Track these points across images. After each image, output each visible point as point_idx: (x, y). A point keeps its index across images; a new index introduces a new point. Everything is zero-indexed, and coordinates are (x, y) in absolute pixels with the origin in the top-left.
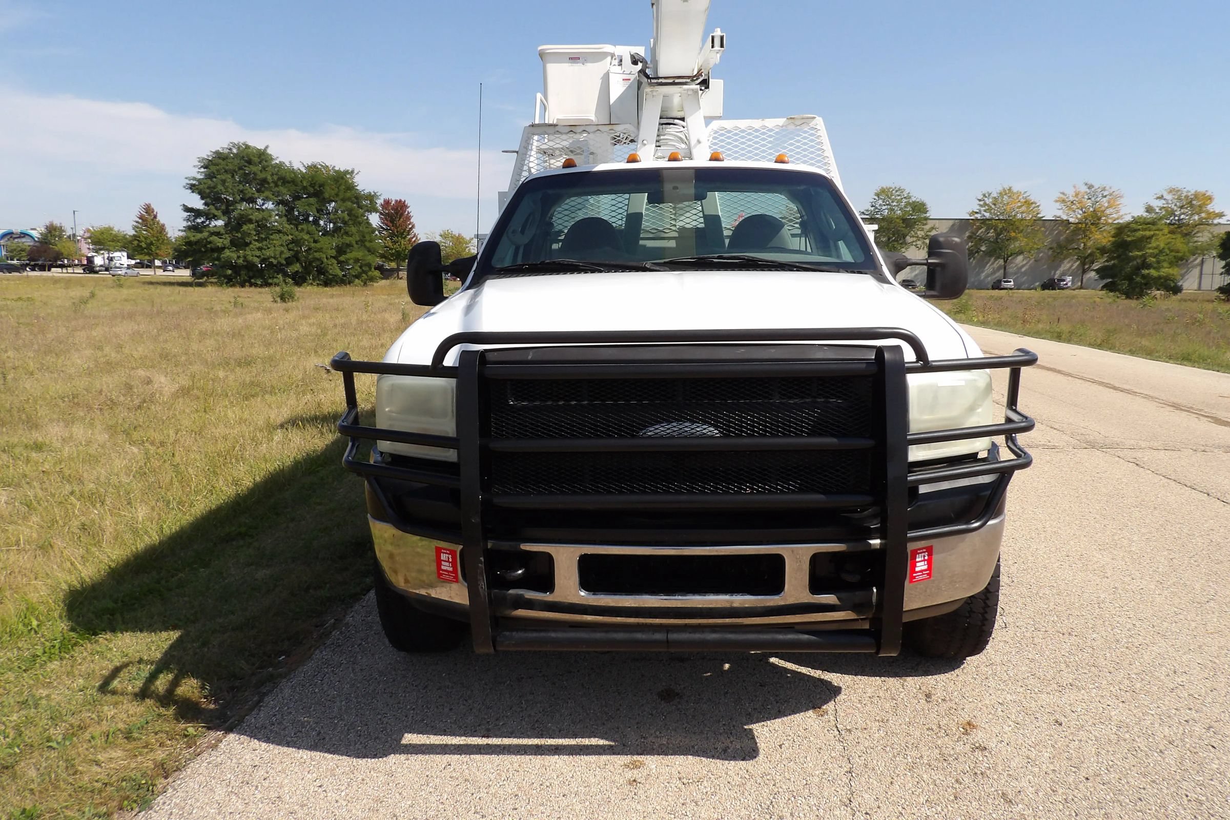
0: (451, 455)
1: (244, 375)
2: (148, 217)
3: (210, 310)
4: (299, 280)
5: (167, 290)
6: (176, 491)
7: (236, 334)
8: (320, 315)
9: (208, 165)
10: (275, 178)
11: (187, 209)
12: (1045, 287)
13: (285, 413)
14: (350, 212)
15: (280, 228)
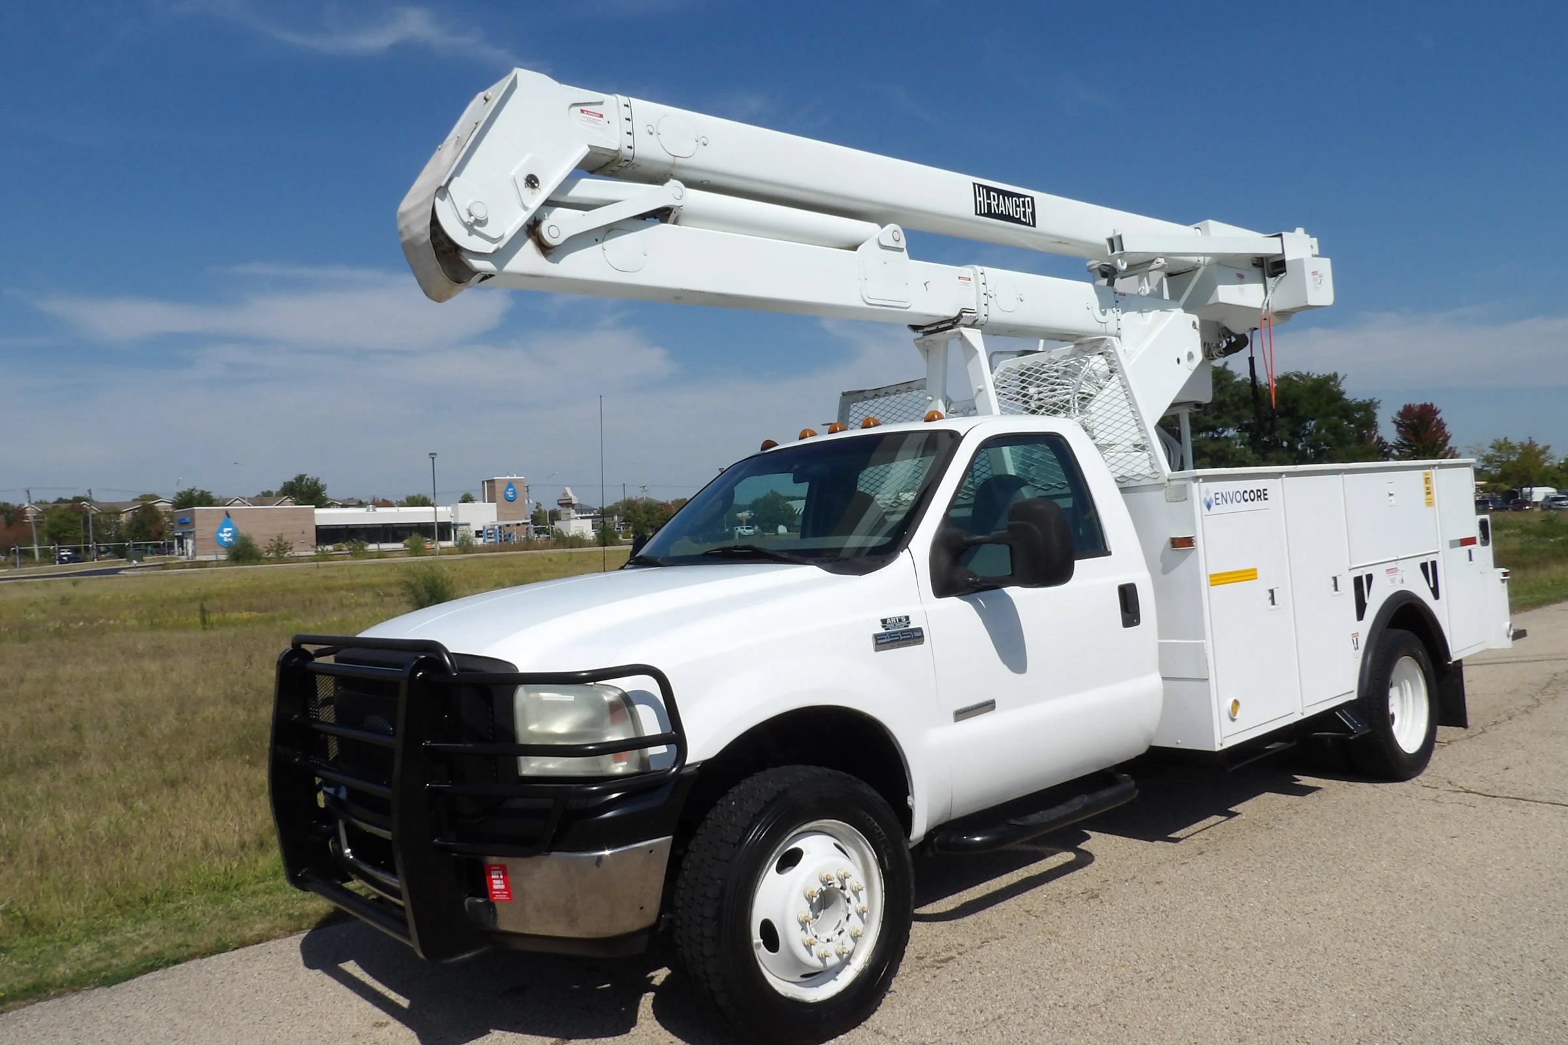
10: (1236, 399)
14: (1334, 429)
15: (1243, 459)
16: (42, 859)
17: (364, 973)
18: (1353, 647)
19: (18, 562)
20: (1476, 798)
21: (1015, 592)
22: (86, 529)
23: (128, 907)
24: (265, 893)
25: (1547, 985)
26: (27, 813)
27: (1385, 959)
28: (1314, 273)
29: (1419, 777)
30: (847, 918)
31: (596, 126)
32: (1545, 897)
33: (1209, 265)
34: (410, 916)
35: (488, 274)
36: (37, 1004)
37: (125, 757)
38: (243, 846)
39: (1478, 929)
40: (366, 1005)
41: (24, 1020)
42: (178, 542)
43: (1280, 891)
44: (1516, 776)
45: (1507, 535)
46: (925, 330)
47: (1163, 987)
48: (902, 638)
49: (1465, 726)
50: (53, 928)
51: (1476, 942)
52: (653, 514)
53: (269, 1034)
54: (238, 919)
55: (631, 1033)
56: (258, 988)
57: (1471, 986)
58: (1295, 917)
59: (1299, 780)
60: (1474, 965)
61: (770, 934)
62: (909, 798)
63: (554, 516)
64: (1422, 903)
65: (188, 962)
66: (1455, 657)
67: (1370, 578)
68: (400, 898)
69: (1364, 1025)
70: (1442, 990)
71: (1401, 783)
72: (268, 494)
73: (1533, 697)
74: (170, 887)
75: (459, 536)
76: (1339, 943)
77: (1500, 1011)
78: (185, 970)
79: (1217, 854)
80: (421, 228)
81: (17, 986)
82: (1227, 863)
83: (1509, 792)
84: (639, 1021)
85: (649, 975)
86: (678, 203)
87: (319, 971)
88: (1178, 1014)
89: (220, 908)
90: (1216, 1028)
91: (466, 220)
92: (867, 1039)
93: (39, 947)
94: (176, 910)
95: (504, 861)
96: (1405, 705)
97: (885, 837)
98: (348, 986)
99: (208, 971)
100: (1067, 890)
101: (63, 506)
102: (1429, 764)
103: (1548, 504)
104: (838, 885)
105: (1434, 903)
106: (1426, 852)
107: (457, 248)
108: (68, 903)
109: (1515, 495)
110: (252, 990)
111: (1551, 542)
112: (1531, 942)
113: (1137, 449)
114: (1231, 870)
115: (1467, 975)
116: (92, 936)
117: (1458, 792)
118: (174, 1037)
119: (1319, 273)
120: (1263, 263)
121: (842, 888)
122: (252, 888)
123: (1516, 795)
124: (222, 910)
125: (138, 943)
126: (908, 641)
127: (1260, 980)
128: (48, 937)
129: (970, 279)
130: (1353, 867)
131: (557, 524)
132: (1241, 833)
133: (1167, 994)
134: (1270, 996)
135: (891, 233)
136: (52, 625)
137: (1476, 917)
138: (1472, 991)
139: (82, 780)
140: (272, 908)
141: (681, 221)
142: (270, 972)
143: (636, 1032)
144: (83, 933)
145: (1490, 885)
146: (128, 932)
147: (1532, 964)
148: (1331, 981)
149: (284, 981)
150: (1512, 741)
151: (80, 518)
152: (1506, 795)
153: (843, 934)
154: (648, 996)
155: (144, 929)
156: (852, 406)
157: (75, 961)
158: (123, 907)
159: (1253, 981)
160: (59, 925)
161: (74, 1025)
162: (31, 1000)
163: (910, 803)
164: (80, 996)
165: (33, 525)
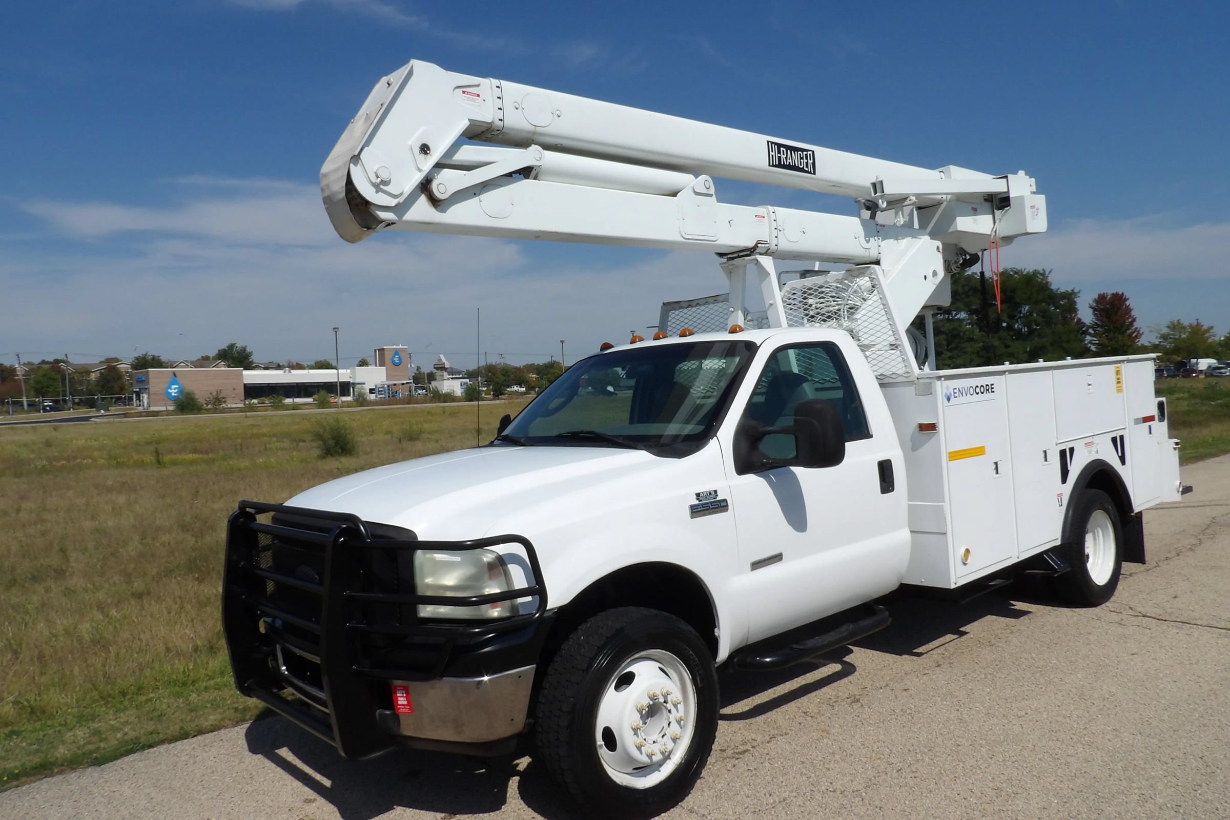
10: (966, 289)
14: (1044, 314)
15: (971, 336)
16: (41, 657)
17: (295, 758)
18: (1058, 504)
19: (11, 410)
20: (1151, 622)
21: (798, 471)
22: (64, 385)
23: (110, 699)
24: (216, 689)
25: (1204, 778)
26: (27, 618)
27: (1080, 755)
28: (1032, 207)
29: (1108, 604)
30: (669, 725)
31: (475, 103)
32: (1204, 705)
33: (950, 201)
34: (333, 720)
35: (391, 222)
36: (45, 780)
37: (102, 575)
38: (196, 649)
39: (1152, 731)
40: (297, 784)
41: (35, 793)
42: (136, 396)
43: (1000, 699)
44: (1183, 603)
45: (1178, 399)
46: (729, 256)
47: (909, 776)
48: (711, 507)
49: (1143, 562)
50: (52, 715)
51: (1150, 742)
52: (509, 376)
53: (224, 807)
54: (195, 710)
55: (502, 810)
56: (214, 769)
57: (1146, 778)
58: (1011, 720)
59: (1014, 605)
60: (1148, 760)
61: (610, 738)
62: (716, 630)
63: (431, 377)
64: (1109, 709)
65: (159, 747)
66: (1137, 508)
67: (1072, 450)
68: (326, 707)
69: (1063, 809)
70: (1124, 781)
71: (1093, 609)
72: (206, 358)
73: (1196, 536)
74: (141, 683)
75: (356, 393)
76: (1044, 741)
77: (1168, 799)
78: (157, 753)
79: (950, 667)
80: (339, 187)
81: (28, 765)
82: (959, 674)
83: (1177, 617)
84: (508, 800)
85: (515, 763)
86: (538, 164)
87: (260, 756)
88: (922, 799)
89: (181, 700)
90: (950, 810)
91: (374, 181)
92: (684, 817)
93: (42, 731)
94: (146, 702)
95: (405, 683)
96: (1098, 547)
97: (698, 662)
98: (283, 768)
99: (174, 755)
100: (835, 695)
101: (45, 366)
102: (1115, 593)
103: (1211, 372)
104: (662, 700)
105: (1118, 709)
106: (1112, 666)
107: (367, 203)
108: (63, 695)
109: (1184, 364)
110: (210, 771)
111: (1212, 405)
112: (1193, 742)
113: (892, 347)
114: (961, 680)
115: (1143, 769)
116: (84, 723)
117: (1138, 616)
118: (151, 809)
119: (1036, 206)
120: (992, 199)
121: (665, 702)
122: (205, 684)
123: (1183, 619)
124: (182, 703)
125: (119, 730)
126: (717, 510)
127: (984, 771)
128: (49, 723)
129: (764, 217)
130: (1056, 679)
131: (434, 383)
132: (970, 649)
133: (913, 783)
134: (991, 785)
135: (703, 182)
136: (39, 464)
137: (1150, 721)
138: (1147, 782)
139: (69, 592)
140: (222, 702)
141: (539, 177)
142: (222, 756)
143: (506, 809)
144: (75, 720)
145: (1161, 694)
146: (110, 720)
147: (1193, 760)
148: (1038, 773)
149: (234, 764)
150: (1179, 574)
151: (58, 377)
152: (1174, 619)
153: (665, 737)
154: (515, 780)
155: (123, 717)
156: (670, 314)
157: (71, 744)
158: (106, 698)
159: (979, 772)
160: (57, 712)
161: (74, 797)
162: (39, 776)
163: (716, 634)
164: (77, 774)
165: (22, 382)
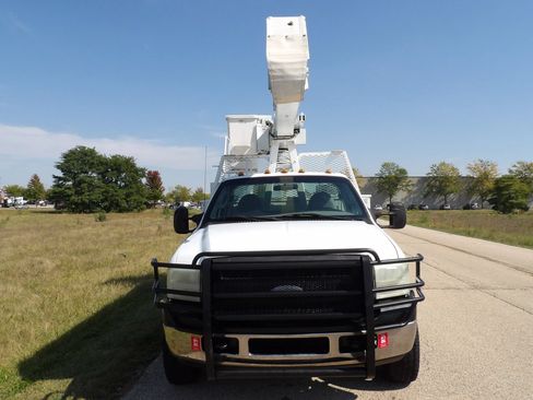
0: (198, 299)
1: (85, 258)
2: (35, 180)
3: (66, 226)
4: (108, 210)
5: (44, 215)
6: (61, 317)
7: (80, 238)
8: (119, 228)
9: (66, 156)
10: (98, 162)
11: (55, 177)
12: (465, 208)
13: (106, 277)
95: (387, 331)
